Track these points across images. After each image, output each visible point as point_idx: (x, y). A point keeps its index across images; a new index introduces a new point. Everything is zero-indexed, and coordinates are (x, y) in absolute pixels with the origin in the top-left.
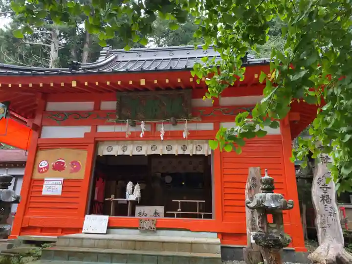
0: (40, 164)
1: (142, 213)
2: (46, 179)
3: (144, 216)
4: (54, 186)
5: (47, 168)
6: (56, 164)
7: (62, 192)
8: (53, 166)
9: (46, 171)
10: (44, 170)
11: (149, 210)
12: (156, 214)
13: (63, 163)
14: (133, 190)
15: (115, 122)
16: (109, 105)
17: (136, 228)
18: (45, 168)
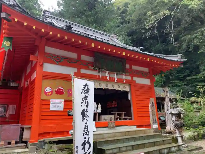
0: (46, 89)
1: (105, 119)
2: (51, 100)
3: (106, 121)
4: (58, 104)
5: (52, 92)
6: (57, 90)
7: (64, 108)
8: (56, 91)
9: (50, 95)
10: (49, 94)
11: (108, 117)
12: (111, 119)
13: (63, 90)
14: (97, 107)
15: (93, 69)
16: (85, 58)
17: (107, 127)
18: (50, 92)
